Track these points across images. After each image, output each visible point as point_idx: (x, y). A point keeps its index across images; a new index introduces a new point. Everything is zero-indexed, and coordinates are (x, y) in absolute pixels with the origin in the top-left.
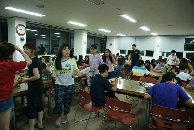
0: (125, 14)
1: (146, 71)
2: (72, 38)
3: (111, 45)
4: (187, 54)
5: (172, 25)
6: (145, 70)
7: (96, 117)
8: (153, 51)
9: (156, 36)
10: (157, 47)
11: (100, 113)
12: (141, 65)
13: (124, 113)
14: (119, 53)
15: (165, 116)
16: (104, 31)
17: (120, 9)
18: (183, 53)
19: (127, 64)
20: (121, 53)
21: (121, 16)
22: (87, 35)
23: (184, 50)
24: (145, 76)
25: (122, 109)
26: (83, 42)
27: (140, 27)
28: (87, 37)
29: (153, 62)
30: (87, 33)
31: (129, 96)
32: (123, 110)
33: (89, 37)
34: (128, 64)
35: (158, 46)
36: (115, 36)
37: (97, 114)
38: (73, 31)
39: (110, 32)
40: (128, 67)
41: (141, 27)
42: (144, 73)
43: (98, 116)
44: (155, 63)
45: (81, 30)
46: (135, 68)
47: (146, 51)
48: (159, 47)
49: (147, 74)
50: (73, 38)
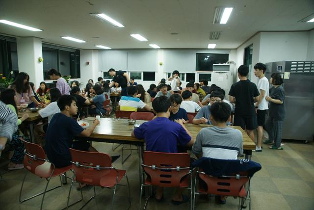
0: (103, 13)
1: (139, 103)
2: (13, 52)
3: (88, 63)
4: (201, 75)
5: (177, 34)
6: (138, 101)
7: (63, 185)
8: (155, 72)
9: (157, 49)
10: (159, 65)
11: (68, 179)
12: (133, 94)
13: (101, 170)
14: (103, 77)
15: (161, 165)
16: (73, 40)
17: (93, 5)
18: (194, 74)
19: (114, 93)
20: (106, 77)
21: (96, 15)
22: (43, 47)
23: (196, 70)
24: (139, 110)
25: (98, 165)
26: (36, 60)
27: (131, 35)
28: (43, 51)
29: (153, 89)
30: (42, 44)
31: (118, 144)
32: (100, 167)
33: (46, 50)
34: (116, 94)
35: (161, 65)
36: (94, 50)
37: (63, 180)
38: (14, 39)
39: (84, 42)
40: (116, 98)
41: (133, 36)
42: (137, 106)
43: (65, 184)
44: (155, 90)
45: (29, 38)
46: (123, 99)
47: (145, 73)
48: (163, 66)
49: (142, 107)
50: (16, 52)
